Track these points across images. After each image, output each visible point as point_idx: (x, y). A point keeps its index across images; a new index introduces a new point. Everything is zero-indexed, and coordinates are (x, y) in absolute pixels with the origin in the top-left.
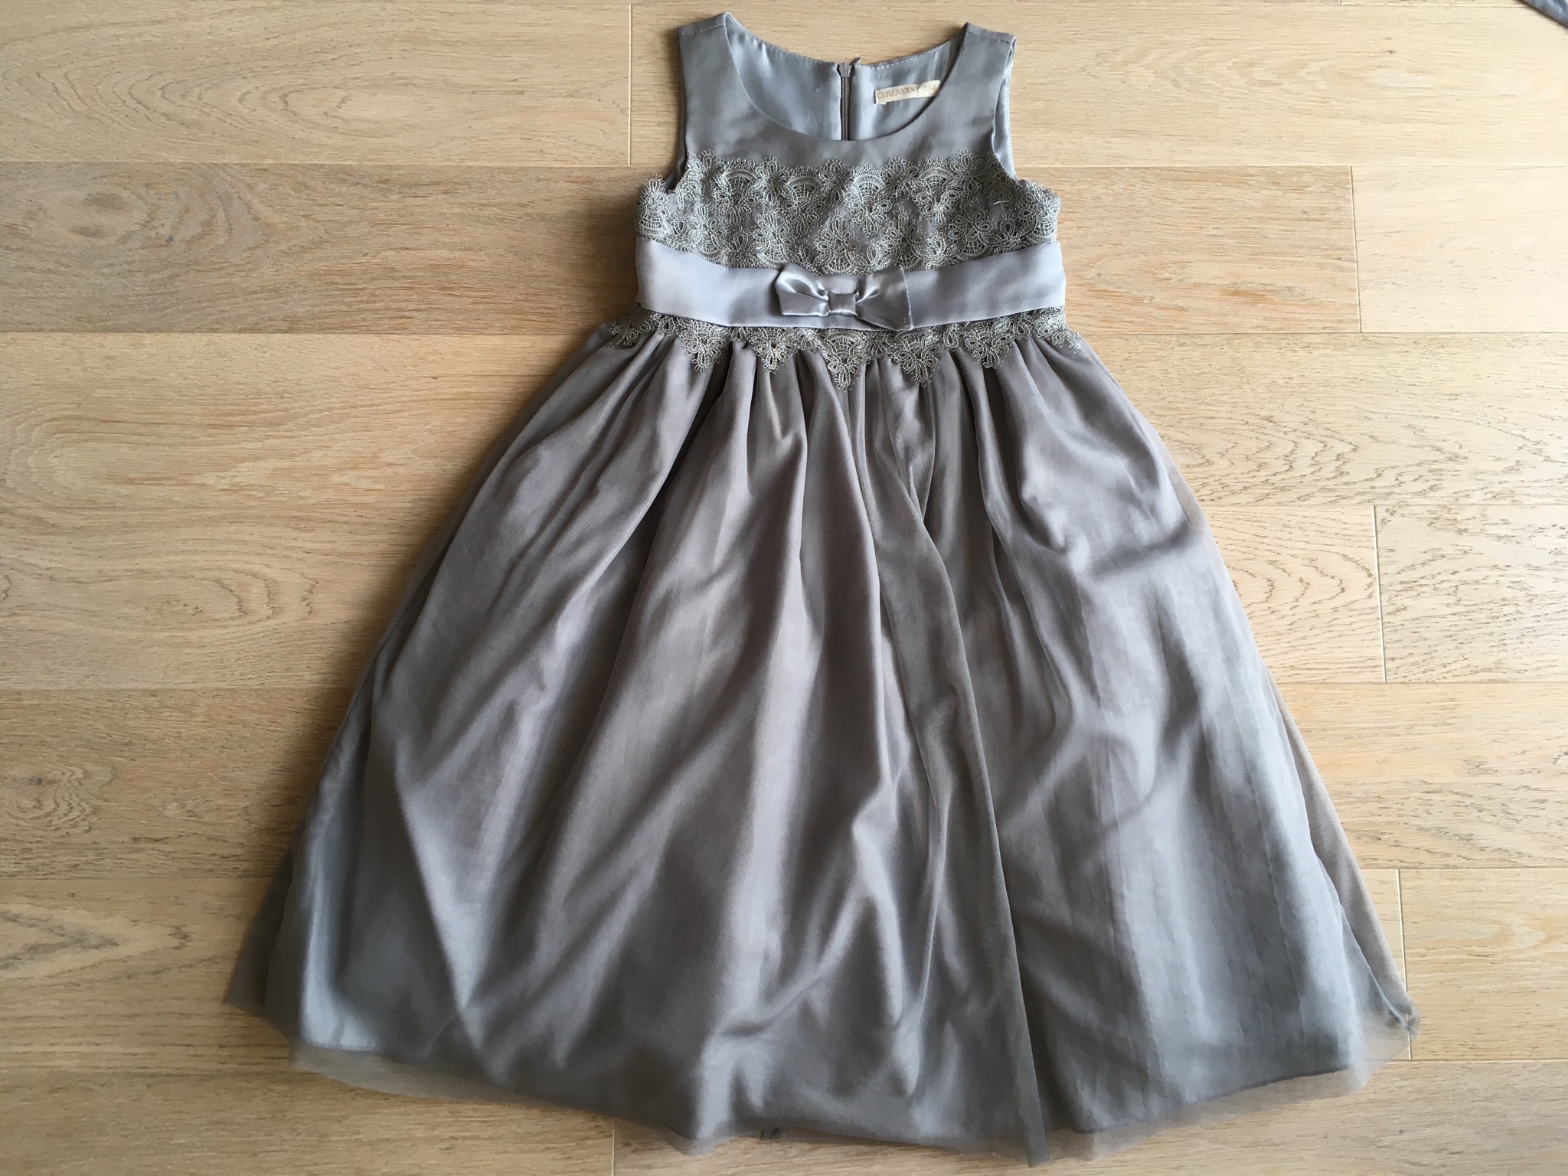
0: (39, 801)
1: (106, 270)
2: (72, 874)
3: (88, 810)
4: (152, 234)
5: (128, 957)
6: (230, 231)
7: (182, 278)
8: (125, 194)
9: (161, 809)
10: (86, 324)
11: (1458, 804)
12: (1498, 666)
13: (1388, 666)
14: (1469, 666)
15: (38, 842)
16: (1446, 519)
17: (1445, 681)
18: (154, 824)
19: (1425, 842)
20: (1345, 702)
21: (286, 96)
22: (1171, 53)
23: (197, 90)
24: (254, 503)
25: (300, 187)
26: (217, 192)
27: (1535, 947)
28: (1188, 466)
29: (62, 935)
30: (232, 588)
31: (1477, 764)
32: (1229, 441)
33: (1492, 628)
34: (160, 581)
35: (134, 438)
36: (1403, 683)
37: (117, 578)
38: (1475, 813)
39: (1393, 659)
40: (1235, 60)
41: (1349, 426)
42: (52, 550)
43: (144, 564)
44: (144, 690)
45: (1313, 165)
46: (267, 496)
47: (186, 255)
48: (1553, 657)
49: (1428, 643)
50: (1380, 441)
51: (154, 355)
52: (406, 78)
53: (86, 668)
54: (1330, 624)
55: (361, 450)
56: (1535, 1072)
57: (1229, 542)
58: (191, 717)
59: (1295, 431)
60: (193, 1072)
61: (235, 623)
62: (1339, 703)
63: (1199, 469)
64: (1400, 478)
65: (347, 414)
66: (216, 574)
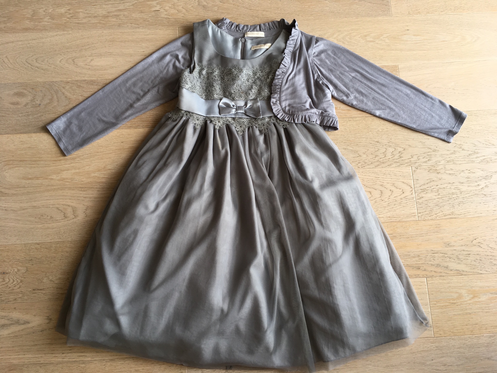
0: (4, 279)
1: (20, 115)
2: (14, 302)
3: (19, 281)
4: (34, 103)
5: (33, 327)
6: (58, 101)
7: (44, 116)
8: (25, 91)
9: (42, 280)
10: (15, 132)
11: (443, 256)
12: (452, 213)
13: (419, 215)
14: (443, 214)
15: (4, 292)
16: (434, 170)
17: (437, 219)
18: (39, 284)
19: (433, 269)
20: (406, 227)
21: (74, 60)
22: (341, 34)
23: (47, 59)
24: (67, 184)
25: (79, 87)
26: (54, 90)
27: (470, 300)
28: (354, 157)
29: (12, 321)
30: (62, 210)
31: (448, 244)
32: (366, 149)
33: (450, 202)
34: (39, 209)
35: (30, 166)
36: (423, 220)
37: (26, 209)
38: (448, 259)
39: (420, 213)
40: (361, 35)
41: (402, 143)
42: (6, 201)
43: (35, 204)
44: (35, 243)
45: (386, 65)
46: (72, 181)
47: (44, 109)
48: (469, 210)
49: (430, 207)
50: (412, 147)
51: (36, 140)
52: (111, 53)
53: (17, 237)
54: (400, 203)
55: (100, 165)
56: (473, 339)
57: (368, 180)
58: (50, 250)
59: (386, 145)
60: (54, 362)
61: (63, 221)
62: (405, 227)
63: (357, 158)
64: (419, 158)
65: (96, 155)
66: (57, 206)
